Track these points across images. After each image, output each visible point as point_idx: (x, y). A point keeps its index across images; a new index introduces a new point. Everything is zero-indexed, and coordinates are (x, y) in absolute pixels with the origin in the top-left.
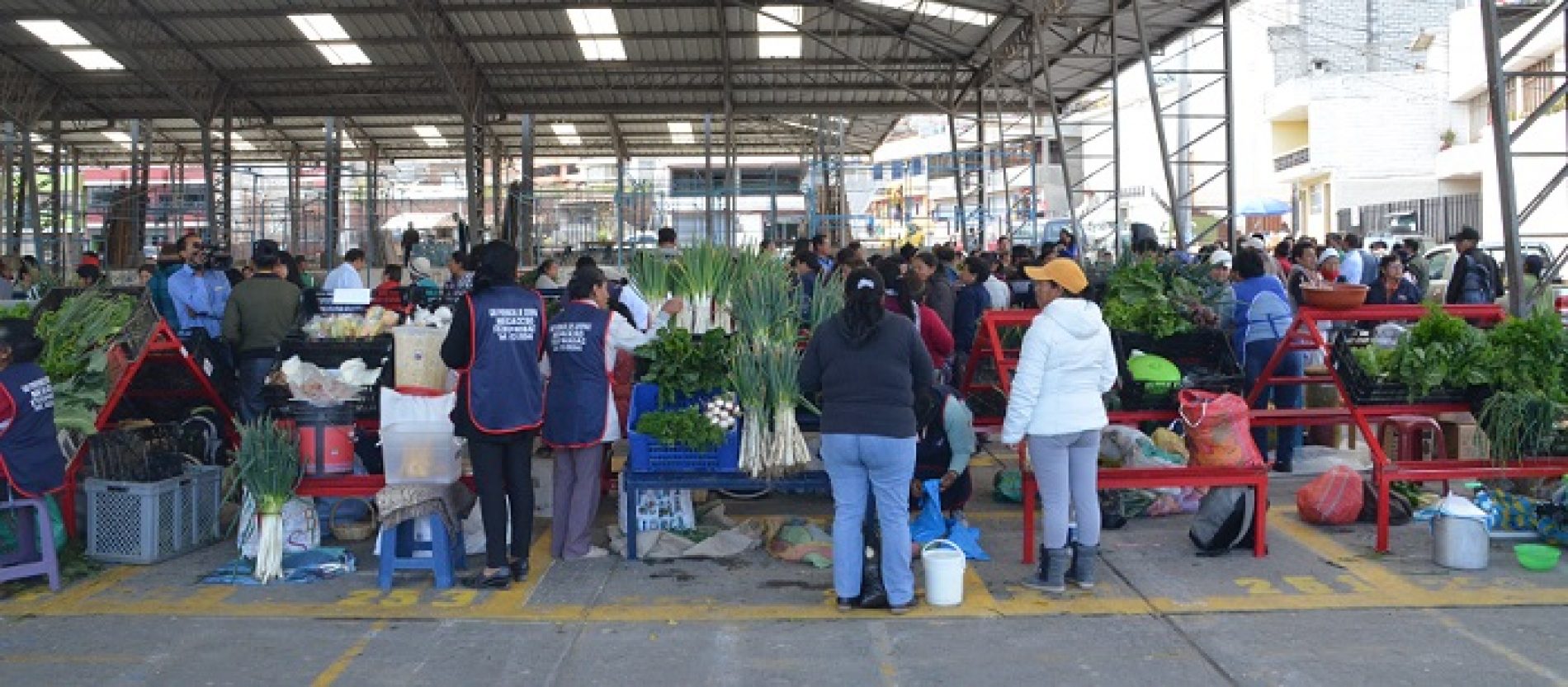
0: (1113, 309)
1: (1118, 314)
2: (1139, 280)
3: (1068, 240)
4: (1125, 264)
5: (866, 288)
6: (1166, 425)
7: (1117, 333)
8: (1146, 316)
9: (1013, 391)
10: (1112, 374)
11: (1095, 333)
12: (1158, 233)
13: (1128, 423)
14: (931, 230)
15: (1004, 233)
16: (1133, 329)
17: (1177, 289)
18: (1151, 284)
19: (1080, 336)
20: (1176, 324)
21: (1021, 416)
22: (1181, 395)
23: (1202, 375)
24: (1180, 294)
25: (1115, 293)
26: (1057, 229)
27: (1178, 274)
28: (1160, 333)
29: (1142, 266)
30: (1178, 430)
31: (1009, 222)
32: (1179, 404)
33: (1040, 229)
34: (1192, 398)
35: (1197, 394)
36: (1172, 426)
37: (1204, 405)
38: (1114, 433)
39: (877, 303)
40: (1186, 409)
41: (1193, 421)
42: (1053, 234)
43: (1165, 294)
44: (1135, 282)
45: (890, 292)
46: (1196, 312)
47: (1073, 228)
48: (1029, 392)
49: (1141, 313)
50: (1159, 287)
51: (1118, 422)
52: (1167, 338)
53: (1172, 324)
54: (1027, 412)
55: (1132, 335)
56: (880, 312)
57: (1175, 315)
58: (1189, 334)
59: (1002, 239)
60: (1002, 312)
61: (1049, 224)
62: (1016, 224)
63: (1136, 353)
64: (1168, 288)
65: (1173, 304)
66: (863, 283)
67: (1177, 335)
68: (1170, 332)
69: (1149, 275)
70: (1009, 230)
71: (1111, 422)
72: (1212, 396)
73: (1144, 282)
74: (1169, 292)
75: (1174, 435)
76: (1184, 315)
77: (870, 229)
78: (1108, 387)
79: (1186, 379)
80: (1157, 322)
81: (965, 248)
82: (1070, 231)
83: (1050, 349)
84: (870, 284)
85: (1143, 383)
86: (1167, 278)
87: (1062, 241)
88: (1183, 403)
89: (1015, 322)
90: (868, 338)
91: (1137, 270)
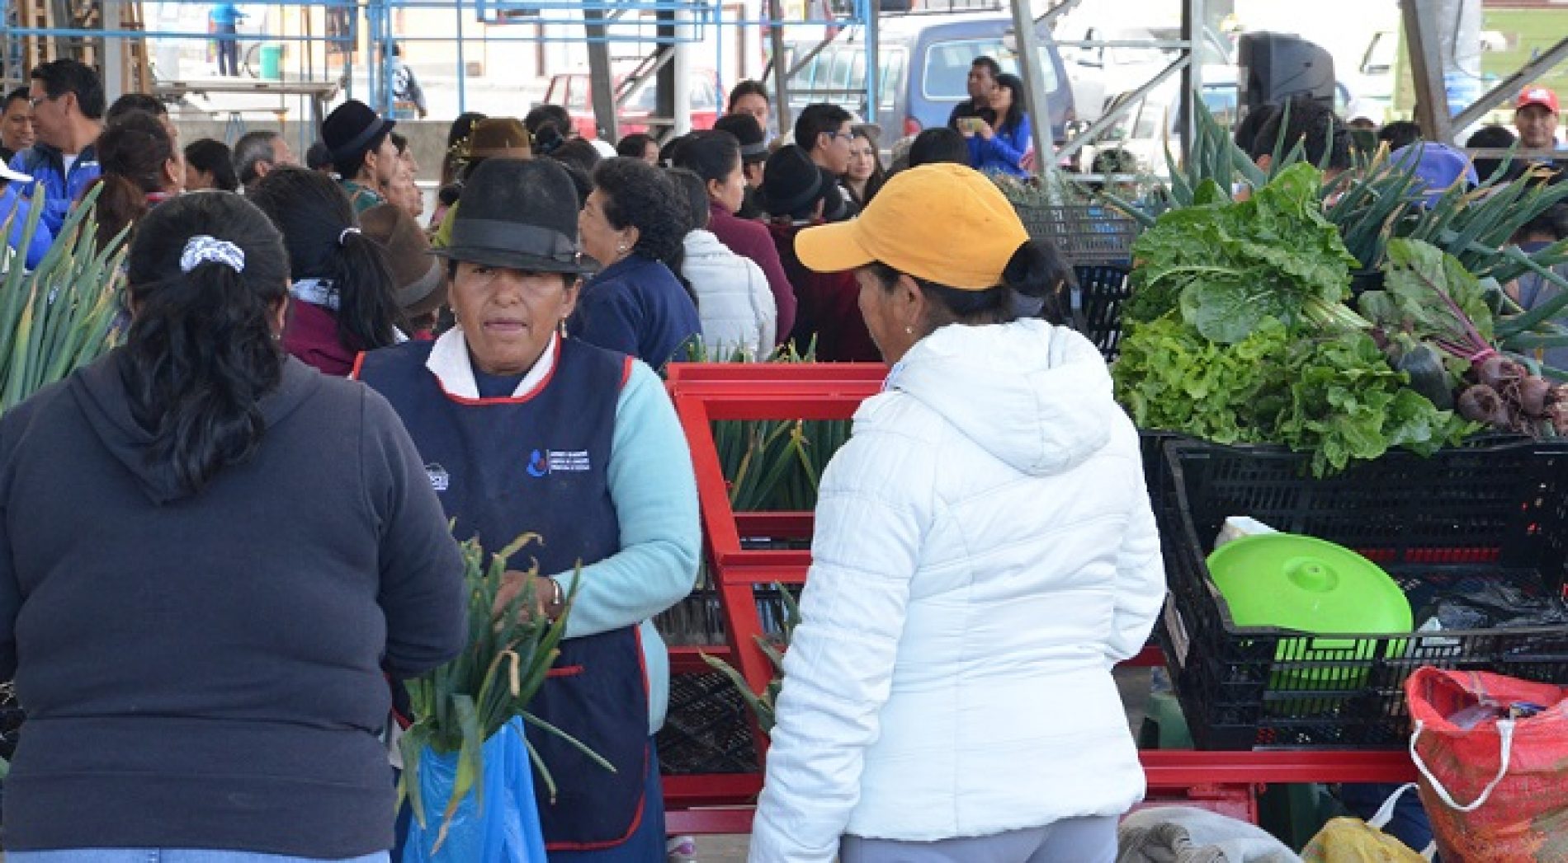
0: (1155, 361)
1: (1173, 377)
2: (1254, 250)
3: (1004, 99)
4: (1204, 194)
5: (210, 268)
6: (1365, 811)
7: (1170, 448)
8: (1279, 387)
9: (789, 688)
10: (1148, 592)
11: (1088, 451)
12: (1345, 71)
13: (1219, 794)
14: (472, 53)
15: (755, 73)
16: (1227, 438)
17: (1397, 281)
18: (1304, 266)
19: (1034, 469)
20: (1394, 421)
21: (826, 789)
22: (1412, 684)
23: (1496, 614)
24: (1413, 306)
25: (1163, 301)
26: (959, 58)
27: (1404, 229)
28: (1334, 455)
29: (1269, 197)
30: (1407, 828)
31: (774, 32)
32: (1406, 721)
33: (893, 59)
34: (1456, 701)
35: (1475, 684)
36: (1386, 812)
37: (1506, 727)
38: (1162, 837)
39: (260, 329)
40: (1436, 743)
41: (1463, 793)
42: (941, 72)
43: (1353, 304)
44: (1242, 260)
45: (307, 290)
46: (1473, 375)
47: (1020, 52)
48: (855, 698)
49: (1260, 374)
50: (1333, 279)
51: (1179, 794)
52: (1358, 469)
53: (1381, 417)
54: (845, 773)
55: (1225, 460)
56: (268, 361)
57: (1394, 385)
58: (1446, 456)
59: (745, 89)
60: (738, 368)
61: (928, 34)
62: (801, 36)
63: (1241, 526)
64: (1367, 280)
65: (1384, 343)
66: (201, 250)
67: (1400, 456)
68: (1373, 451)
69: (1296, 229)
70: (776, 62)
71: (1154, 794)
72: (1536, 693)
73: (1275, 256)
74: (1370, 297)
75: (1394, 844)
76: (1426, 384)
77: (227, 45)
78: (1134, 640)
79: (1433, 625)
80: (1321, 410)
81: (604, 126)
82: (1009, 66)
83: (927, 527)
84: (232, 255)
85: (1267, 640)
86: (1365, 244)
87: (976, 107)
88: (1423, 719)
89: (792, 409)
90: (217, 466)
91: (1248, 211)
